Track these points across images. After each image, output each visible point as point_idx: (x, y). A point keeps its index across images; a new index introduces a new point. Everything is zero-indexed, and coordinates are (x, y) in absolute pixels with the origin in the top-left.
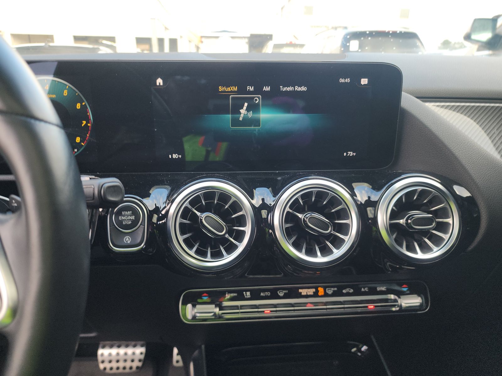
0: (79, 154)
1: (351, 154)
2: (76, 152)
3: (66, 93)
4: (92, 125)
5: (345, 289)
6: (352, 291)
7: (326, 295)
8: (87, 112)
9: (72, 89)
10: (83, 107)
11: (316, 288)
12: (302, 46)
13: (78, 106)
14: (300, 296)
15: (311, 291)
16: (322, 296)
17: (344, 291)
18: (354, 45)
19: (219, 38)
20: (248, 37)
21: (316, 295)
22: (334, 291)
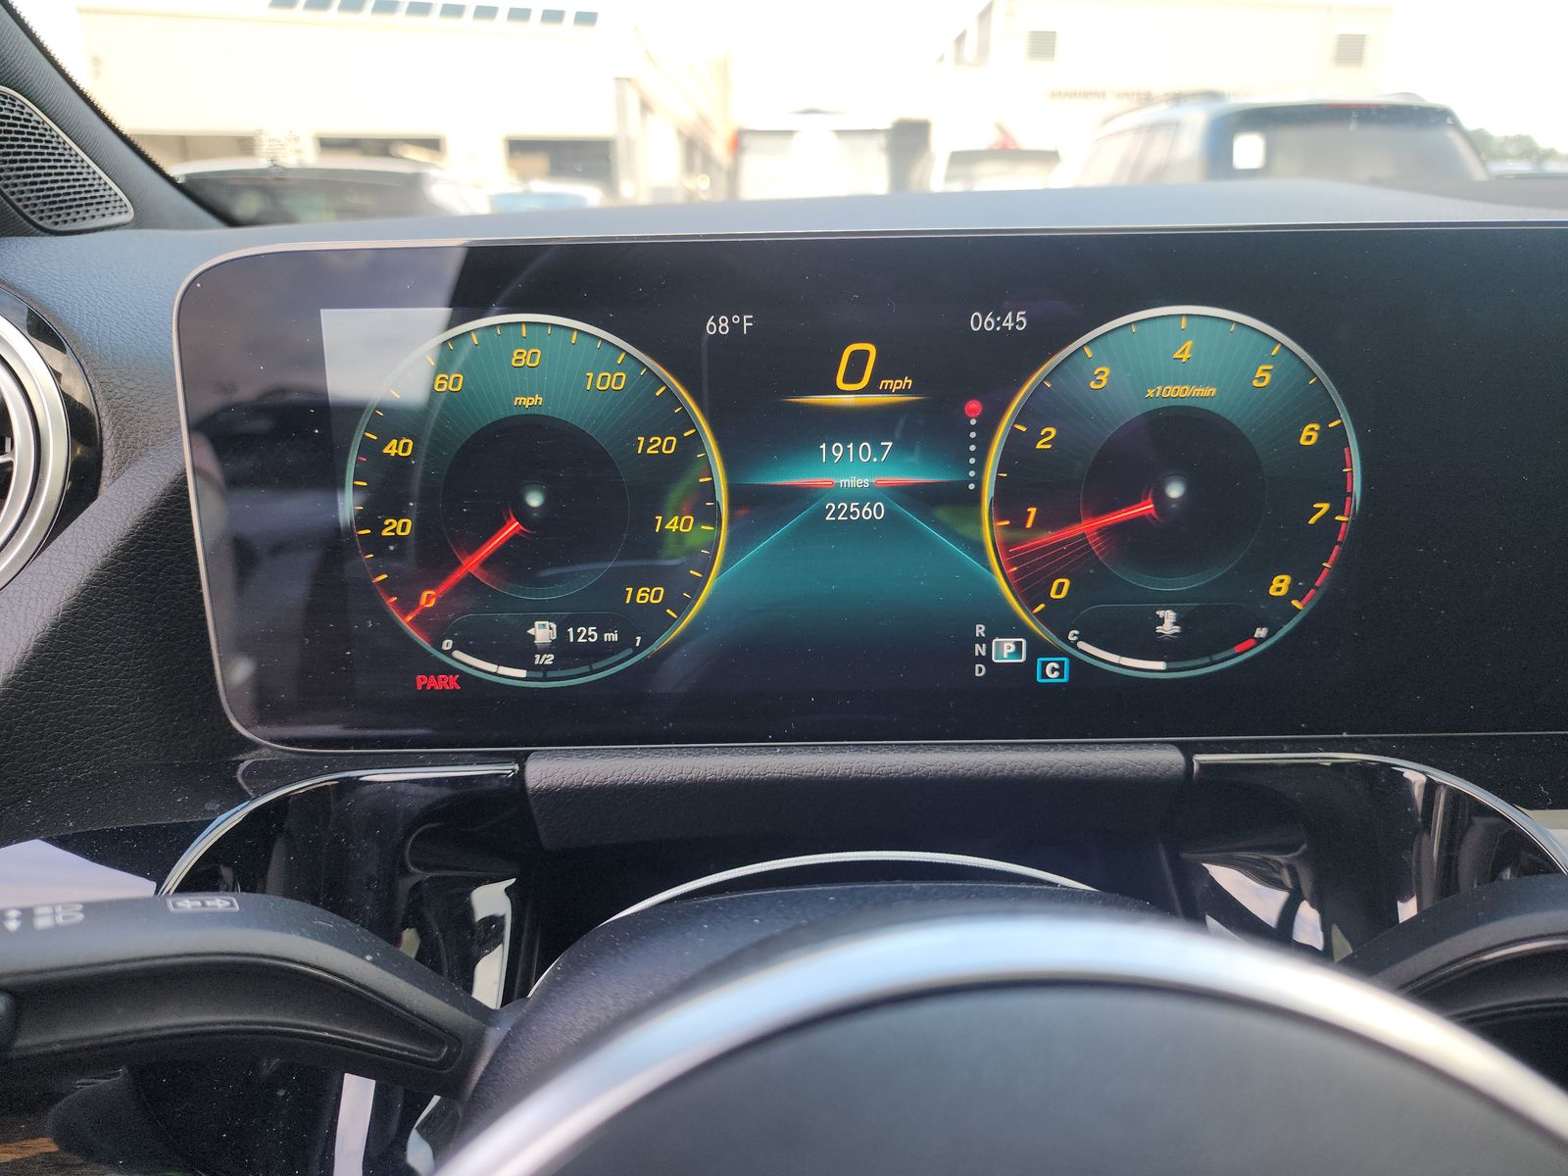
0: (1275, 646)
2: (1260, 641)
3: (1264, 377)
4: (1359, 521)
8: (1343, 462)
9: (1293, 357)
10: (1333, 441)
12: (1049, 157)
13: (1309, 435)
18: (1249, 149)
19: (796, 137)
20: (885, 131)
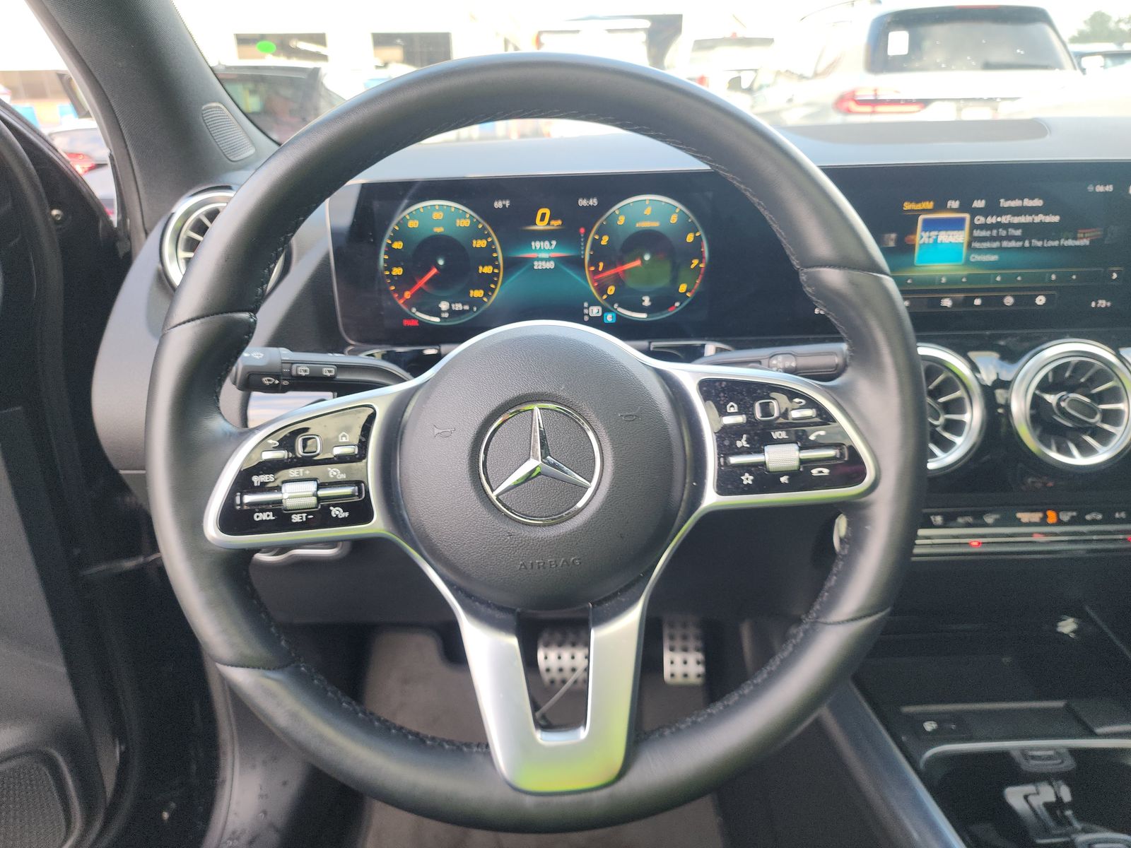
0: (682, 309)
1: (1103, 303)
2: (677, 307)
3: (674, 219)
4: (707, 267)
5: (1089, 513)
6: (1100, 517)
7: (1060, 523)
8: (701, 247)
9: (684, 212)
10: (698, 240)
11: (1045, 513)
13: (690, 238)
14: (1019, 523)
15: (1036, 517)
16: (1053, 525)
17: (1088, 517)
21: (1043, 522)
22: (1073, 517)
